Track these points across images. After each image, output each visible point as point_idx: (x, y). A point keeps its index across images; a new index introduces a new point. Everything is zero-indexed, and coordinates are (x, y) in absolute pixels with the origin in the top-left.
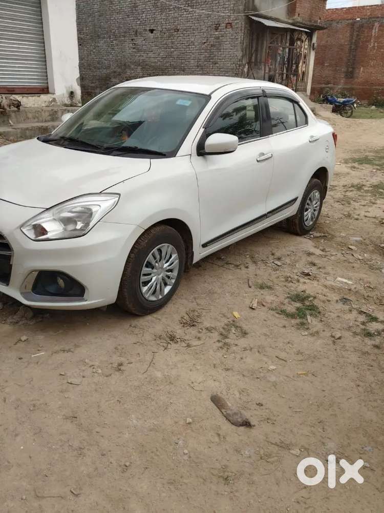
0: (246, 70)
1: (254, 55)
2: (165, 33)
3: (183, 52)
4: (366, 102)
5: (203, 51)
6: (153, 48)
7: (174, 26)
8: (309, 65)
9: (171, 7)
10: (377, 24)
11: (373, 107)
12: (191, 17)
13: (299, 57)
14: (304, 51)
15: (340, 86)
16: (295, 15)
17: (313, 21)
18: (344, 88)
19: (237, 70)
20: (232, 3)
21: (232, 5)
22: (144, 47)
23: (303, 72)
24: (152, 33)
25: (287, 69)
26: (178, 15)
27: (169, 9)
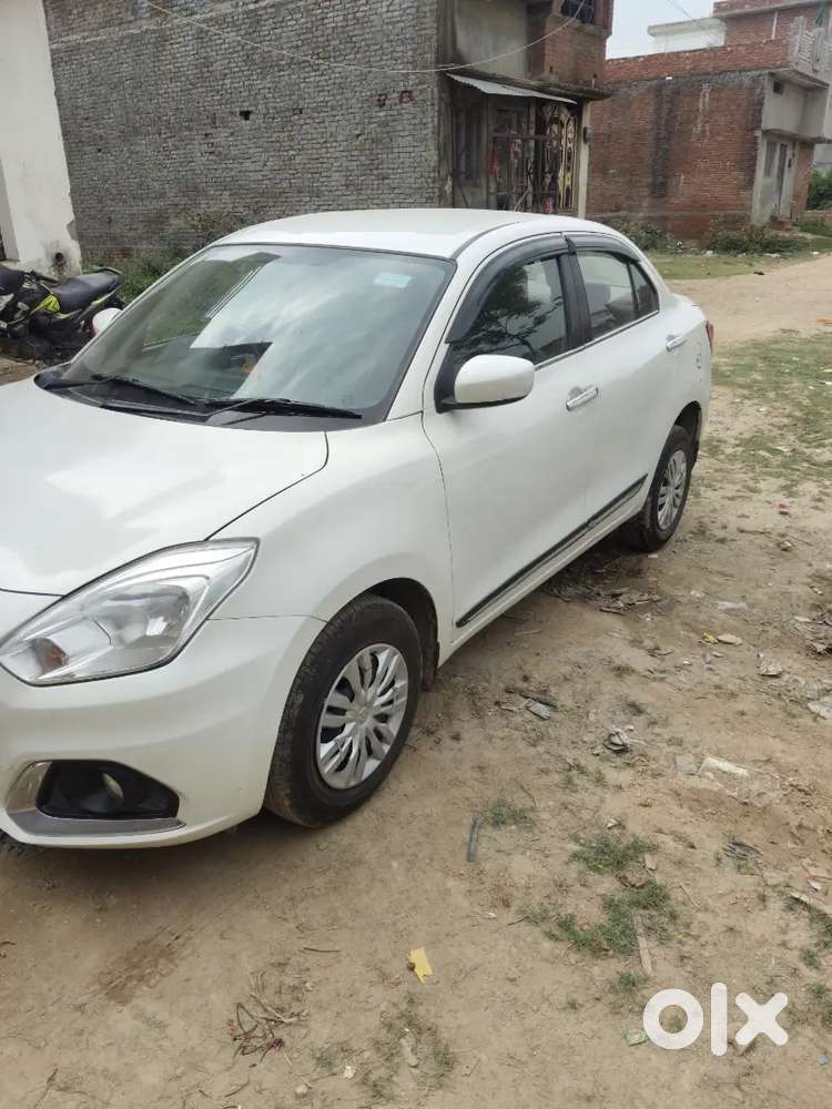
0: (448, 188)
1: (463, 157)
2: (273, 118)
3: (314, 157)
4: (692, 244)
5: (355, 153)
6: (251, 151)
7: (290, 103)
8: (578, 174)
9: (283, 63)
10: (706, 88)
11: (709, 253)
12: (326, 80)
13: (556, 159)
14: (566, 145)
15: (641, 214)
16: (543, 70)
17: (581, 82)
18: (649, 217)
19: (430, 190)
20: (409, 47)
21: (410, 53)
22: (234, 151)
23: (568, 189)
24: (247, 119)
25: (533, 184)
26: (299, 78)
27: (278, 66)
